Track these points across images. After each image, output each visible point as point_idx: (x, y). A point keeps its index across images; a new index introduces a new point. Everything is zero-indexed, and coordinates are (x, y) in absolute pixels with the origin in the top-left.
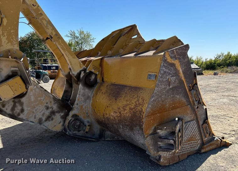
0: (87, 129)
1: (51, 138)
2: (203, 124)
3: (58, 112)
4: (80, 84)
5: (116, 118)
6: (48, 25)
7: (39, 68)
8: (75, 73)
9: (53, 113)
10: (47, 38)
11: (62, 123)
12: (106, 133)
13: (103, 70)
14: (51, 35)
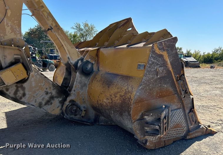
0: (83, 114)
1: (51, 121)
2: (189, 112)
3: (57, 97)
4: (78, 72)
5: (108, 104)
6: (49, 17)
7: (46, 58)
8: (73, 61)
9: (52, 98)
10: (49, 29)
11: (60, 108)
12: (100, 118)
13: (99, 60)
14: (52, 26)
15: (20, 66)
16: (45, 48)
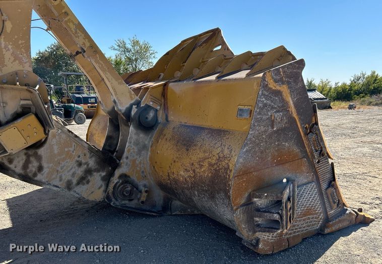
0: (144, 196)
1: (87, 211)
2: (327, 188)
3: (97, 171)
4: (131, 126)
5: (188, 179)
6: (78, 31)
7: (69, 101)
8: (122, 107)
9: (89, 172)
10: (78, 53)
11: (103, 188)
12: (173, 203)
13: (167, 103)
14: (84, 48)
15: (31, 119)
16: (67, 85)
